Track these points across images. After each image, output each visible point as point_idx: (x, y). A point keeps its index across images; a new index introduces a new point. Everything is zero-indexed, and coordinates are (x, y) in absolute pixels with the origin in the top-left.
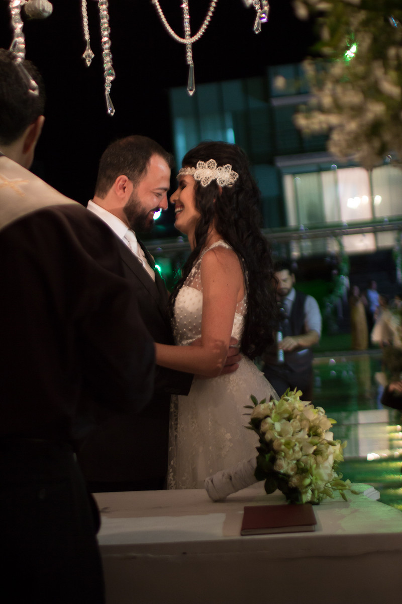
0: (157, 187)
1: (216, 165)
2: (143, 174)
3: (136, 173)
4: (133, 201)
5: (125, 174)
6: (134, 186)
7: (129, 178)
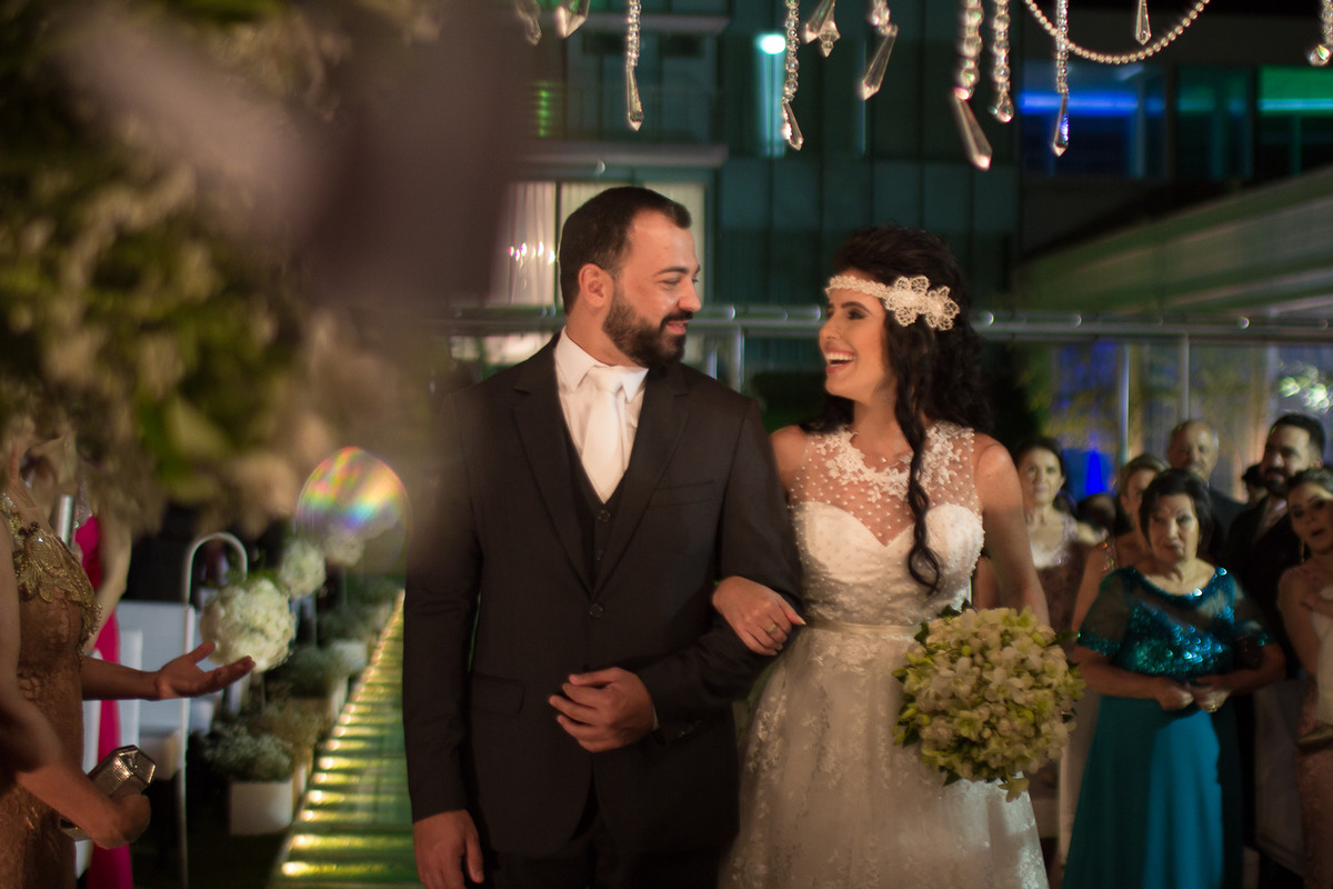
0: (657, 270)
1: (927, 285)
2: (625, 251)
3: (611, 252)
4: (618, 308)
5: (593, 262)
6: (613, 278)
7: (600, 266)
